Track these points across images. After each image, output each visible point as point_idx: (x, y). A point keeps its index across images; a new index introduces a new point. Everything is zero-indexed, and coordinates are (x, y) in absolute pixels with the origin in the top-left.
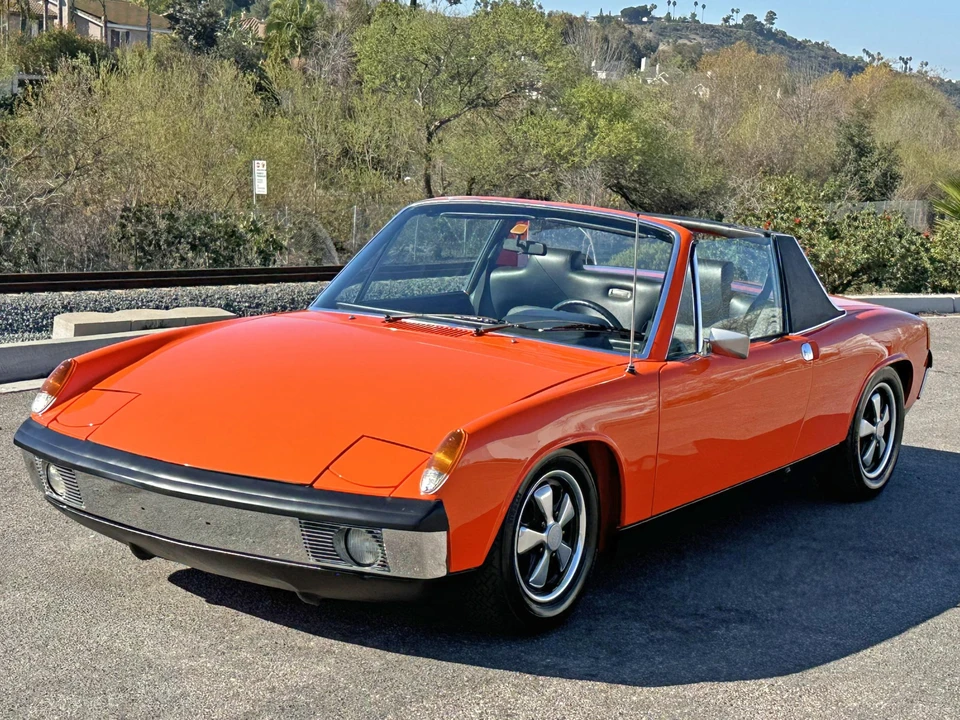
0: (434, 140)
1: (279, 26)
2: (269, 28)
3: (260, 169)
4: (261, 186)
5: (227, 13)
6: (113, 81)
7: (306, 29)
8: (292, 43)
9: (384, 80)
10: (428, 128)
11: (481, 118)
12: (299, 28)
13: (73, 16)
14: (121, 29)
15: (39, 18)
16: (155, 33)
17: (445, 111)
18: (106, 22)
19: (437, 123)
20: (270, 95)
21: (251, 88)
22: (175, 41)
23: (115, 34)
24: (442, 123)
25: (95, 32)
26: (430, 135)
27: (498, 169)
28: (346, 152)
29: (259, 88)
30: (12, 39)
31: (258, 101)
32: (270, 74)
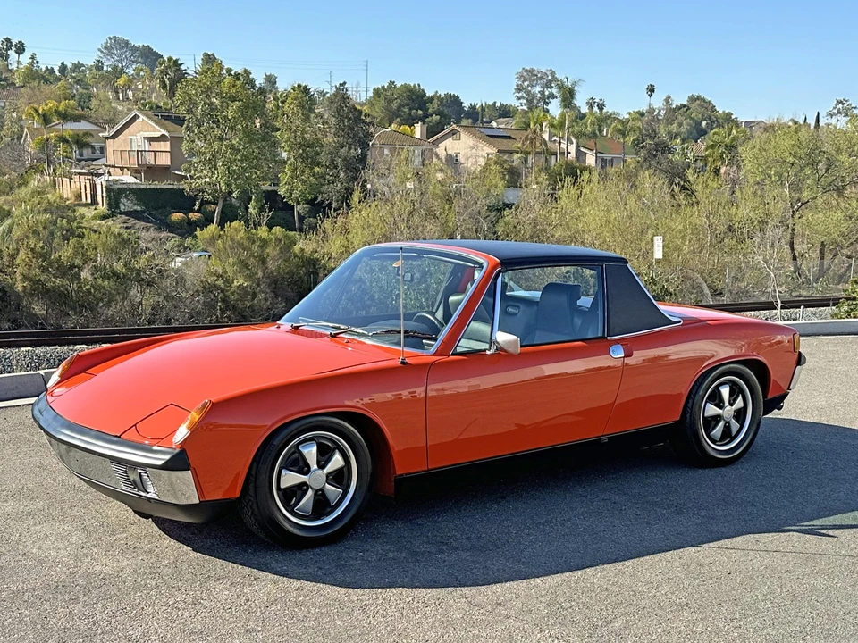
0: (797, 216)
1: (712, 147)
2: (706, 150)
3: (658, 241)
4: (658, 254)
5: (683, 141)
6: (573, 191)
7: (731, 148)
8: (722, 157)
9: (762, 177)
10: (792, 207)
11: (833, 199)
12: (726, 146)
13: (578, 150)
14: (608, 157)
15: (555, 154)
16: (629, 159)
17: (806, 195)
18: (596, 154)
19: (799, 204)
20: (690, 193)
21: (677, 189)
22: (638, 162)
23: (604, 161)
24: (802, 204)
25: (591, 160)
26: (793, 211)
27: (843, 234)
28: (730, 229)
29: (683, 188)
30: (536, 169)
31: (681, 197)
32: (691, 178)
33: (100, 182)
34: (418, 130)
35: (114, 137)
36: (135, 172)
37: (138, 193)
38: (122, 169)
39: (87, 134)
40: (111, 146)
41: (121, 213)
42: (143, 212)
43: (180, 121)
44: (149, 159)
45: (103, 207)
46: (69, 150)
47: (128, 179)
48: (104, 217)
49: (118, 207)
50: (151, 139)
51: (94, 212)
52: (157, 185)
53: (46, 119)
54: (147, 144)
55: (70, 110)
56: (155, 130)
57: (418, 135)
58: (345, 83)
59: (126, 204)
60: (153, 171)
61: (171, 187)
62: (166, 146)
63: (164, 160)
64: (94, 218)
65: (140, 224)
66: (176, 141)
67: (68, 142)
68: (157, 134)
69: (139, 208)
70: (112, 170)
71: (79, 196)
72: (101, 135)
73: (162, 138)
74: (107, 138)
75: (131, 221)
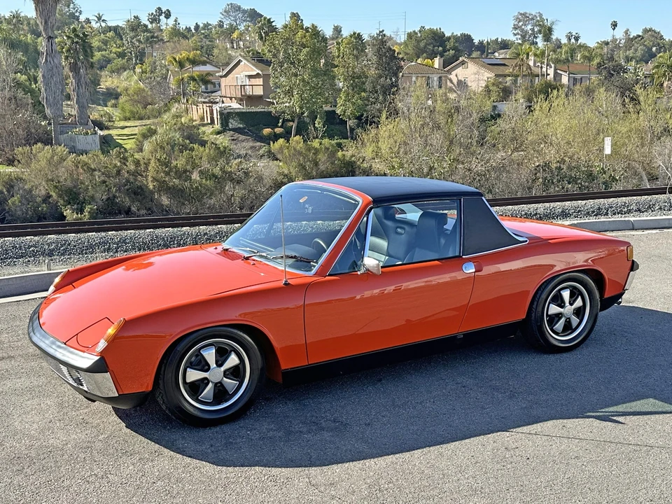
1: (658, 67)
2: (653, 69)
3: (608, 141)
4: (608, 150)
5: (637, 63)
6: (546, 105)
13: (555, 72)
14: (578, 76)
15: (538, 76)
16: (592, 77)
18: (569, 74)
21: (627, 100)
22: (601, 80)
23: (575, 79)
25: (565, 79)
29: (633, 99)
30: (523, 87)
31: (630, 106)
33: (216, 108)
34: (437, 62)
35: (226, 76)
36: (240, 100)
37: (241, 115)
38: (231, 98)
39: (208, 74)
40: (224, 82)
41: (230, 130)
42: (245, 128)
43: (268, 63)
44: (249, 91)
45: (217, 126)
46: (197, 86)
47: (235, 105)
48: (219, 133)
49: (228, 126)
50: (250, 77)
51: (212, 130)
52: (254, 109)
53: (181, 65)
54: (247, 80)
55: (197, 58)
56: (253, 70)
57: (436, 66)
58: (383, 31)
59: (233, 123)
60: (251, 99)
61: (263, 110)
62: (260, 81)
63: (259, 91)
64: (212, 133)
65: (242, 137)
66: (266, 78)
67: (196, 80)
68: (254, 73)
69: (241, 126)
70: (224, 99)
71: (202, 119)
72: (217, 74)
73: (257, 76)
74: (221, 77)
75: (237, 135)
